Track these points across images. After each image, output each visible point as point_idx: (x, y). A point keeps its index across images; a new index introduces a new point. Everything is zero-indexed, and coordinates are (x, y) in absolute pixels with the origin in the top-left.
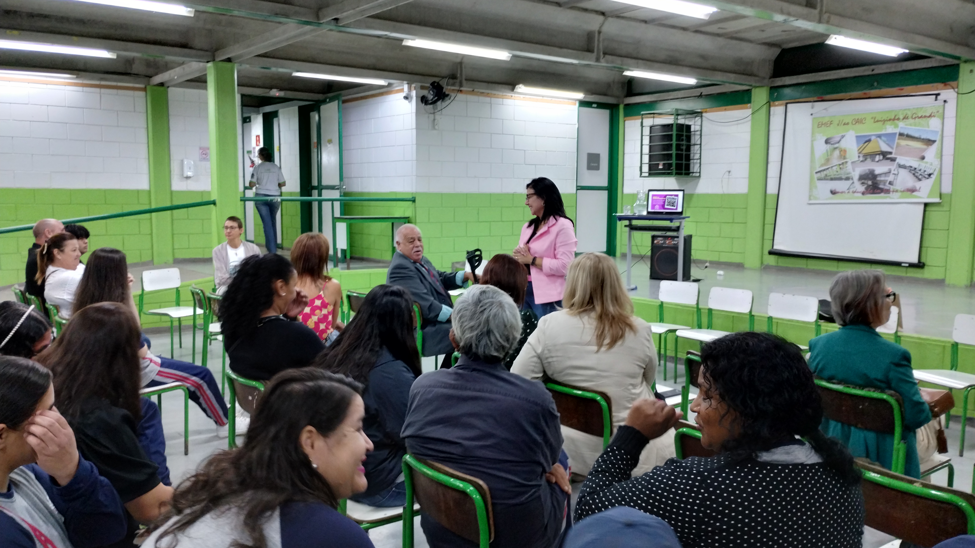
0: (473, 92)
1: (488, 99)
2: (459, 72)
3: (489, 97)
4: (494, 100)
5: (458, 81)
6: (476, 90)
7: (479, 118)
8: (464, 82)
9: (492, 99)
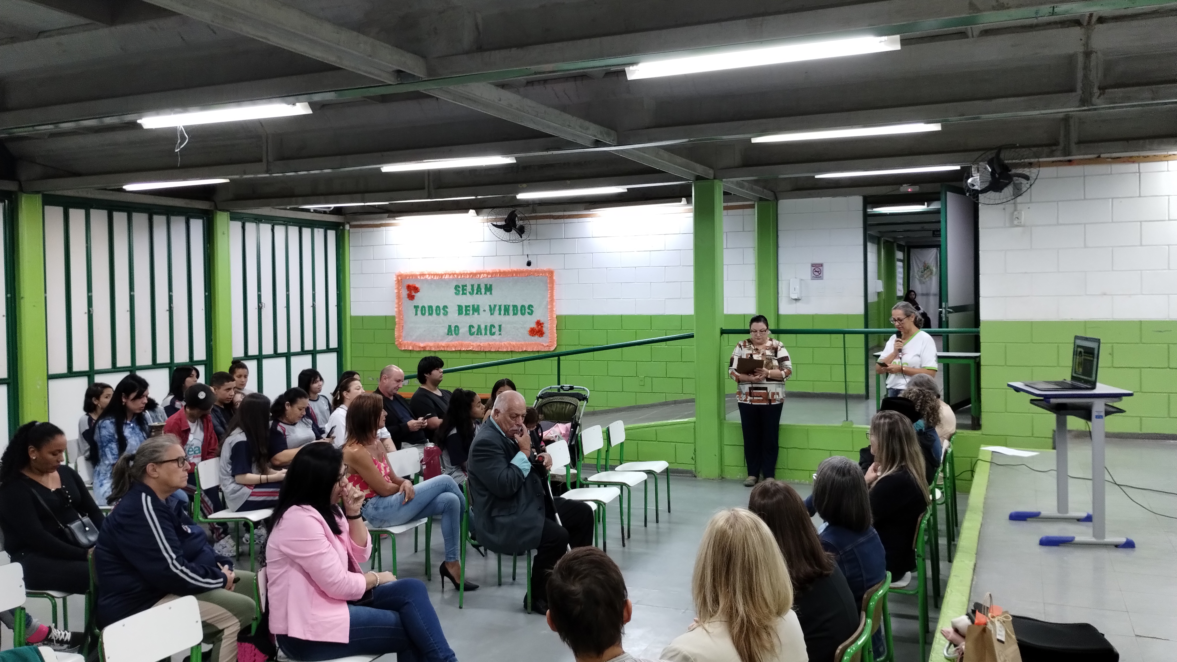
0: (1098, 160)
1: (1134, 167)
2: (1062, 133)
3: (1134, 162)
4: (1145, 167)
5: (1060, 147)
6: (1102, 156)
7: (1112, 199)
8: (1073, 147)
9: (1142, 165)
